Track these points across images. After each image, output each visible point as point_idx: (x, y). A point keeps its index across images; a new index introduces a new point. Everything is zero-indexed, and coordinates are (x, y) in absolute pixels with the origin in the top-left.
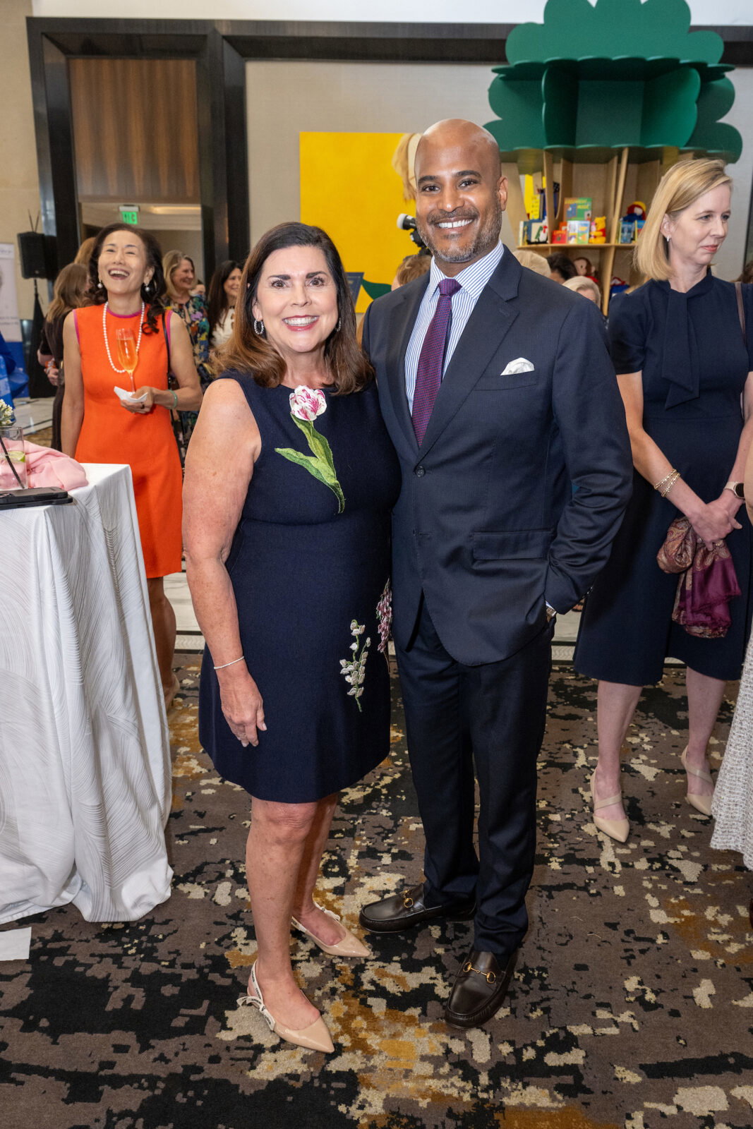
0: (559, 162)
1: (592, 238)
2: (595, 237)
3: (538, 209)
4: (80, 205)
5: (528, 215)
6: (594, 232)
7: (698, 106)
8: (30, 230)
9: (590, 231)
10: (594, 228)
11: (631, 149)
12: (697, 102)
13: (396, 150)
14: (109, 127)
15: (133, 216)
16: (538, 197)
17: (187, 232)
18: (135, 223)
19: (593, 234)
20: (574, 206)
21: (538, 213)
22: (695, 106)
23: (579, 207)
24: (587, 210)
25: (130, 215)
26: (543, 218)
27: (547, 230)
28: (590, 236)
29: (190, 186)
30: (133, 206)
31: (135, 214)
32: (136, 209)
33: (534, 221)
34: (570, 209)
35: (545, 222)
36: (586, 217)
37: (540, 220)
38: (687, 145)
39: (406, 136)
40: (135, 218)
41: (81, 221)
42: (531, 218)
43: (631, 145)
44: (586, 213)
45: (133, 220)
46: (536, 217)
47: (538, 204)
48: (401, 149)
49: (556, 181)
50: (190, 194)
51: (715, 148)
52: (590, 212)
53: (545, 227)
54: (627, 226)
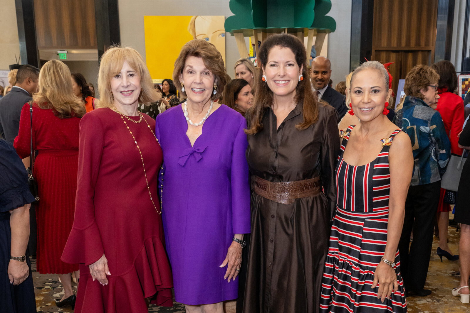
0: (260, 33)
3: (253, 52)
4: (38, 50)
5: (249, 55)
7: (315, 11)
8: (16, 63)
11: (288, 29)
12: (314, 9)
13: (190, 23)
14: (52, 14)
15: (64, 55)
16: (253, 47)
17: (88, 61)
18: (66, 58)
21: (253, 54)
22: (314, 11)
25: (63, 55)
26: (255, 56)
27: (257, 61)
29: (92, 41)
30: (64, 50)
31: (65, 54)
32: (66, 52)
33: (251, 57)
35: (256, 58)
37: (254, 57)
38: (311, 27)
39: (194, 17)
40: (65, 56)
41: (39, 58)
42: (250, 56)
43: (288, 27)
45: (65, 57)
46: (252, 56)
47: (253, 50)
48: (191, 23)
49: (260, 41)
50: (92, 45)
51: (323, 28)
53: (256, 60)
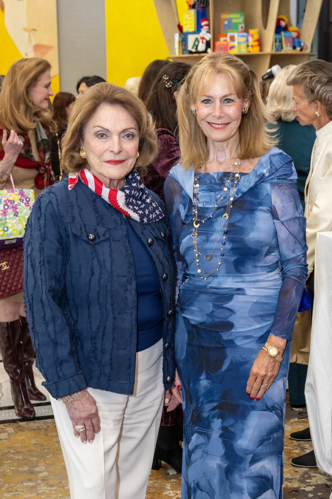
1: (250, 47)
2: (252, 46)
3: (193, 22)
5: (183, 28)
6: (251, 42)
9: (247, 41)
10: (250, 39)
16: (192, 11)
19: (250, 44)
20: (230, 20)
21: (194, 26)
23: (234, 21)
24: (241, 23)
26: (200, 31)
28: (248, 46)
33: (190, 33)
34: (226, 23)
35: (202, 34)
36: (240, 29)
37: (196, 32)
42: (186, 30)
44: (240, 26)
46: (191, 30)
47: (193, 17)
52: (243, 25)
53: (201, 38)
54: (278, 36)
